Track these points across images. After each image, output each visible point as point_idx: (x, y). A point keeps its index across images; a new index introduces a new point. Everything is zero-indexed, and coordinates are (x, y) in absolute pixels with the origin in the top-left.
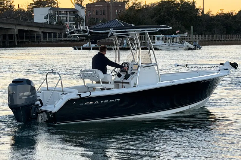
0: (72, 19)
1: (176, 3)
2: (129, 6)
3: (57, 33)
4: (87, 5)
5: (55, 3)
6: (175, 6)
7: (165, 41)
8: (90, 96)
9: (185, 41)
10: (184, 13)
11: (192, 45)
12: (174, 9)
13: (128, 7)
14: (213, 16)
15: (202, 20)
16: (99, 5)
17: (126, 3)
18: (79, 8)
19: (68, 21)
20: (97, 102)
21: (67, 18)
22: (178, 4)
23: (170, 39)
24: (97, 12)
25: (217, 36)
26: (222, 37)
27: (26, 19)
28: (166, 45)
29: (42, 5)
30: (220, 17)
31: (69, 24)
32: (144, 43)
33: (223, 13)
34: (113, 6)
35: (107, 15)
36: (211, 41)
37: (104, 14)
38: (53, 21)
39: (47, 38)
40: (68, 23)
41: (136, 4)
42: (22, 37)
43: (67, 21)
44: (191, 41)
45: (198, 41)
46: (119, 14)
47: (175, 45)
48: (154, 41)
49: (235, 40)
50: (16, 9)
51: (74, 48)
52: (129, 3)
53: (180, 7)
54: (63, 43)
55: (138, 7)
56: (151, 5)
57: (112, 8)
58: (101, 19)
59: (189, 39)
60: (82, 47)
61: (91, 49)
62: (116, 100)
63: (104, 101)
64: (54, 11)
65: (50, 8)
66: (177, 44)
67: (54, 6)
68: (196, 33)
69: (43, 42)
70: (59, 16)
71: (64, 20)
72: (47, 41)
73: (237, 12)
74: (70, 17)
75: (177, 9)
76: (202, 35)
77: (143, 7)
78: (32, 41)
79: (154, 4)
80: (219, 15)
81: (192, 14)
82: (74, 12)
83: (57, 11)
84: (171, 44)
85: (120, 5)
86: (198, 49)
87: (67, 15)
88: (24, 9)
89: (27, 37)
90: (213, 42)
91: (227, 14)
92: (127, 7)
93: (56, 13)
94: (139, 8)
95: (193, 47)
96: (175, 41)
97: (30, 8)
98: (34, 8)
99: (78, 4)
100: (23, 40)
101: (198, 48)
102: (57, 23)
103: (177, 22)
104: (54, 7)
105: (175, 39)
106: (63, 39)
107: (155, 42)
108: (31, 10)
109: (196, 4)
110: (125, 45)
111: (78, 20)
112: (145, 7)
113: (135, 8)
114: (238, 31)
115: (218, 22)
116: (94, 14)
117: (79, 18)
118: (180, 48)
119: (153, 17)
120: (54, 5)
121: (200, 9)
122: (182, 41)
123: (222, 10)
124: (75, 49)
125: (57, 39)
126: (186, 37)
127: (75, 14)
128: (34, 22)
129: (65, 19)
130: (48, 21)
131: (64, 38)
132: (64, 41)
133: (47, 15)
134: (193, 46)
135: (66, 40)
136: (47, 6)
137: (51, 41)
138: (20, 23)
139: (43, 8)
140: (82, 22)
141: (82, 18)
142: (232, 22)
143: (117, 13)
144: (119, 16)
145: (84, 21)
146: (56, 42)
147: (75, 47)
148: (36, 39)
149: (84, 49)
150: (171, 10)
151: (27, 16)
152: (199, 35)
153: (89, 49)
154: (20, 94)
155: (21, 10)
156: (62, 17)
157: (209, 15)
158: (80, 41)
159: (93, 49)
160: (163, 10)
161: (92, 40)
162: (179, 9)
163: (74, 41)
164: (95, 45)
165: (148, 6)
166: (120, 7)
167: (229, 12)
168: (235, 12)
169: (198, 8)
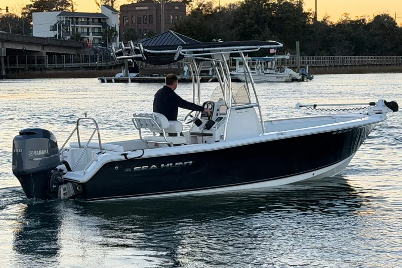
0: (96, 31)
1: (271, 3)
2: (192, 9)
3: (72, 54)
4: (121, 7)
5: (69, 4)
6: (269, 8)
7: (253, 67)
8: (141, 156)
9: (286, 67)
10: (284, 21)
11: (298, 74)
12: (268, 13)
13: (191, 11)
14: (333, 25)
15: (312, 32)
16: (142, 8)
17: (188, 4)
18: (108, 13)
19: (91, 34)
20: (155, 166)
21: (88, 29)
22: (274, 4)
23: (261, 63)
24: (139, 19)
25: (339, 59)
26: (348, 59)
27: (20, 32)
28: (254, 74)
29: (47, 7)
30: (344, 27)
31: (92, 40)
33: (350, 21)
34: (165, 9)
35: (155, 23)
36: (329, 66)
37: (151, 22)
38: (64, 34)
39: (55, 63)
40: (91, 37)
41: (204, 6)
42: (13, 62)
43: (88, 34)
44: (296, 67)
45: (307, 67)
46: (175, 23)
47: (269, 74)
48: (234, 67)
49: (369, 65)
50: (4, 14)
51: (101, 79)
52: (192, 3)
53: (278, 10)
54: (81, 71)
55: (208, 11)
56: (229, 7)
57: (164, 11)
58: (145, 31)
59: (293, 63)
60: (113, 77)
61: (130, 80)
62: (186, 163)
64: (67, 17)
65: (59, 13)
66: (272, 72)
67: (66, 9)
68: (304, 53)
69: (49, 69)
70: (76, 25)
71: (83, 32)
72: (55, 68)
73: (372, 18)
74: (93, 28)
75: (273, 14)
76: (314, 57)
77: (216, 11)
78: (31, 69)
79: (234, 5)
80: (342, 23)
81: (297, 22)
82: (100, 19)
83: (72, 18)
84: (262, 72)
85: (177, 8)
86: (307, 81)
87: (88, 24)
88: (16, 15)
89: (22, 62)
90: (333, 68)
91: (356, 21)
92: (188, 10)
93: (69, 21)
95: (300, 77)
97: (27, 13)
98: (33, 13)
99: (107, 6)
100: (15, 67)
101: (307, 78)
102: (72, 38)
103: (272, 35)
104: (67, 11)
105: (269, 63)
106: (82, 64)
107: (235, 69)
108: (28, 17)
109: (303, 5)
111: (107, 34)
112: (218, 11)
113: (202, 13)
114: (374, 50)
115: (341, 35)
116: (134, 22)
117: (109, 29)
119: (232, 28)
120: (67, 8)
121: (311, 13)
122: (281, 68)
123: (346, 15)
124: (103, 81)
125: (73, 64)
126: (288, 60)
127: (102, 23)
128: (34, 36)
129: (86, 30)
130: (58, 35)
131: (84, 64)
132: (84, 67)
133: (55, 25)
134: (300, 75)
135: (87, 66)
136: (54, 9)
137: (62, 68)
138: (9, 39)
139: (48, 12)
140: (113, 36)
141: (114, 30)
142: (365, 34)
143: (171, 21)
144: (176, 26)
145: (117, 34)
146: (70, 70)
147: (103, 78)
148: (36, 65)
149: (117, 81)
150: (262, 16)
151: (22, 26)
152: (310, 57)
153: (126, 81)
154: (31, 153)
155: (11, 16)
156: (81, 28)
157: (326, 23)
158: (111, 67)
159: (133, 81)
160: (248, 15)
161: (130, 66)
162: (275, 13)
163: (100, 68)
164: (135, 75)
165: (224, 9)
166: (177, 10)
167: (359, 18)
168: (369, 18)
169: (307, 11)
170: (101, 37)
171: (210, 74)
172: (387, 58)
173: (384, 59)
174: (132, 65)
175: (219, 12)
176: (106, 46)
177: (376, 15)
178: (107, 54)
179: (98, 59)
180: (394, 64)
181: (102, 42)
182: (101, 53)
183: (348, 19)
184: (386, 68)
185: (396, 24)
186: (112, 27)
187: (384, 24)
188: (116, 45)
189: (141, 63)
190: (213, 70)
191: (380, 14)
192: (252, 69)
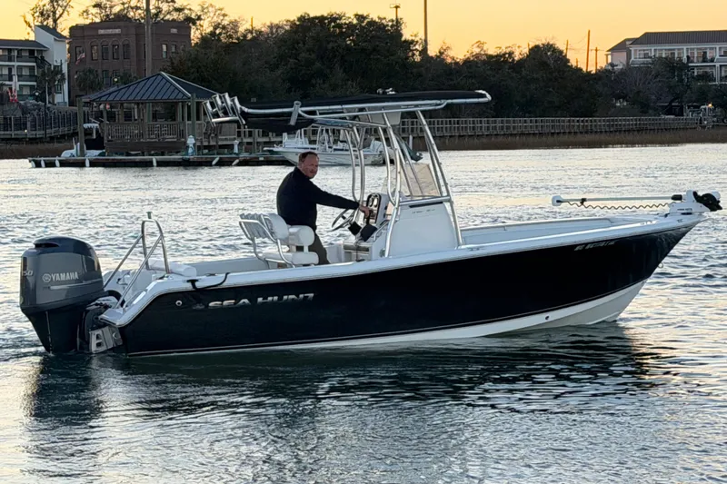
0: (26, 72)
1: (345, 24)
2: (201, 34)
4: (72, 29)
6: (341, 32)
7: (312, 139)
9: (373, 138)
10: (369, 55)
12: (340, 41)
13: (200, 36)
14: (457, 63)
15: (420, 76)
16: (110, 31)
17: (194, 24)
18: (47, 40)
19: (15, 78)
20: (246, 301)
21: (10, 70)
22: (350, 26)
23: (327, 131)
24: (104, 51)
25: (468, 123)
26: (483, 124)
30: (477, 67)
31: (18, 89)
32: (249, 143)
33: (486, 55)
34: (152, 34)
35: (134, 58)
36: (451, 136)
37: (126, 56)
40: (16, 84)
41: (224, 28)
43: (11, 79)
45: (411, 138)
46: (170, 58)
47: (342, 150)
48: (279, 139)
49: (522, 134)
51: (34, 160)
52: (202, 22)
53: (357, 35)
55: (230, 37)
56: (268, 30)
57: (150, 38)
58: (115, 73)
60: (57, 158)
61: (87, 163)
62: (301, 296)
63: (265, 298)
66: (347, 146)
71: (2, 75)
73: (526, 51)
74: (20, 68)
75: (349, 42)
77: (245, 36)
79: (278, 27)
80: (472, 59)
81: (392, 58)
82: (32, 51)
84: (330, 147)
85: (174, 31)
87: (10, 59)
90: (457, 141)
91: (497, 56)
92: (195, 35)
94: (232, 38)
96: (341, 138)
99: (45, 28)
101: (412, 159)
103: (348, 80)
107: (281, 142)
109: (403, 27)
110: (190, 151)
111: (45, 77)
112: (249, 36)
113: (219, 40)
114: (529, 107)
115: (471, 81)
116: (95, 57)
117: (49, 69)
119: (277, 66)
121: (417, 42)
123: (480, 44)
124: (38, 165)
127: (36, 58)
129: (5, 72)
131: (2, 132)
132: (3, 139)
135: (9, 137)
140: (57, 83)
141: (58, 70)
142: (512, 78)
143: (164, 56)
144: (173, 63)
145: (65, 79)
147: (38, 159)
149: (64, 164)
150: (330, 46)
153: (81, 164)
154: (46, 278)
157: (444, 59)
158: (52, 139)
159: (94, 164)
160: (304, 44)
161: (88, 137)
162: (352, 40)
163: (33, 141)
164: (98, 152)
165: (260, 33)
166: (174, 34)
167: (504, 50)
168: (521, 51)
169: (410, 38)
170: (35, 83)
171: (236, 150)
172: (553, 121)
173: (547, 122)
174: (91, 134)
175: (250, 40)
176: (44, 101)
177: (532, 45)
178: (46, 114)
179: (29, 124)
180: (564, 133)
181: (37, 94)
182: (35, 113)
183: (482, 52)
184: (550, 139)
185: (568, 61)
186: (55, 67)
187: (546, 60)
188: (61, 98)
189: (110, 131)
190: (240, 144)
191: (539, 43)
192: (312, 142)
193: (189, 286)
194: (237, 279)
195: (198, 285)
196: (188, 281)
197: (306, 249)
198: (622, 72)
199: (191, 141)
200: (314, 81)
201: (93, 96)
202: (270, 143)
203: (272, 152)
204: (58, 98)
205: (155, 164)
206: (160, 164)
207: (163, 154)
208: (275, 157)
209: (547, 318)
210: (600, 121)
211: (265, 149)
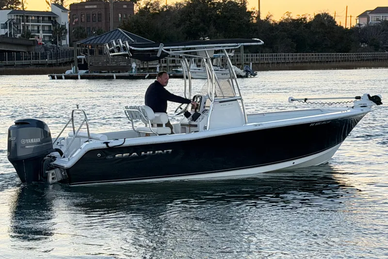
0: (47, 29)
1: (216, 3)
2: (139, 8)
3: (22, 52)
4: (71, 6)
5: (20, 3)
6: (214, 8)
7: (198, 64)
8: (122, 144)
10: (229, 19)
11: (243, 71)
12: (213, 12)
13: (138, 9)
14: (276, 24)
15: (257, 30)
16: (91, 7)
18: (58, 11)
19: (41, 32)
20: (135, 154)
21: (38, 28)
22: (219, 4)
24: (88, 17)
25: (282, 56)
26: (290, 57)
28: (200, 71)
30: (286, 26)
31: (42, 37)
32: (165, 67)
33: (292, 19)
34: (113, 8)
35: (104, 21)
36: (272, 63)
37: (100, 21)
38: (15, 32)
39: (6, 60)
40: (41, 35)
41: (151, 5)
43: (38, 32)
44: (240, 64)
45: (251, 64)
46: (123, 21)
48: (180, 64)
49: (310, 62)
51: (51, 75)
52: (140, 2)
53: (223, 9)
54: (32, 68)
55: (155, 10)
56: (175, 6)
57: (112, 11)
58: (94, 29)
59: (237, 59)
60: (63, 74)
61: (79, 77)
62: (165, 151)
63: (146, 152)
64: (17, 16)
65: (10, 11)
66: (217, 68)
67: (16, 8)
68: (248, 51)
70: (26, 23)
71: (34, 30)
72: (6, 65)
73: (313, 17)
74: (43, 26)
75: (218, 13)
76: (258, 54)
77: (163, 9)
79: (180, 4)
80: (284, 21)
81: (241, 21)
82: (50, 17)
83: (23, 16)
85: (125, 6)
86: (251, 77)
87: (38, 22)
90: (276, 66)
91: (298, 20)
92: (136, 8)
93: (20, 19)
94: (156, 10)
95: (244, 74)
96: (214, 64)
99: (57, 5)
101: (251, 75)
102: (22, 36)
103: (217, 33)
104: (17, 9)
105: (214, 60)
106: (32, 61)
109: (247, 4)
110: (134, 70)
111: (57, 31)
112: (165, 9)
113: (149, 11)
114: (315, 47)
115: (283, 33)
116: (83, 20)
117: (59, 27)
118: (222, 74)
119: (178, 26)
120: (17, 6)
121: (255, 12)
123: (288, 13)
124: (53, 78)
125: (24, 61)
126: (232, 57)
127: (52, 21)
129: (36, 28)
130: (8, 33)
131: (35, 61)
132: (35, 64)
133: (6, 23)
134: (244, 72)
135: (38, 63)
136: (5, 7)
137: (13, 65)
140: (63, 34)
141: (63, 27)
142: (305, 32)
143: (120, 20)
144: (124, 24)
145: (67, 32)
146: (21, 67)
147: (53, 75)
149: (67, 78)
150: (208, 15)
152: (253, 54)
153: (76, 78)
154: (23, 141)
156: (31, 25)
157: (269, 22)
158: (60, 64)
159: (83, 77)
160: (194, 13)
161: (80, 63)
162: (220, 12)
163: (51, 65)
164: (85, 71)
165: (171, 7)
166: (125, 8)
167: (301, 17)
168: (310, 17)
169: (251, 10)
170: (51, 34)
171: (158, 70)
172: (327, 55)
173: (324, 56)
174: (81, 62)
175: (166, 11)
176: (56, 44)
177: (316, 14)
178: (57, 51)
179: (48, 57)
180: (333, 61)
181: (52, 40)
182: (52, 50)
183: (289, 18)
184: (326, 64)
185: (335, 22)
186: (62, 26)
187: (324, 22)
188: (65, 42)
189: (91, 60)
190: (160, 67)
191: (320, 13)
192: (198, 66)
193: (105, 146)
194: (130, 142)
195: (110, 145)
196: (104, 143)
197: (164, 125)
198: (365, 29)
199: (134, 65)
200: (199, 33)
201: (82, 41)
202: (176, 67)
203: (177, 71)
204: (64, 43)
205: (115, 77)
206: (118, 78)
207: (119, 72)
208: (178, 74)
209: (294, 163)
210: (352, 55)
211: (173, 69)
